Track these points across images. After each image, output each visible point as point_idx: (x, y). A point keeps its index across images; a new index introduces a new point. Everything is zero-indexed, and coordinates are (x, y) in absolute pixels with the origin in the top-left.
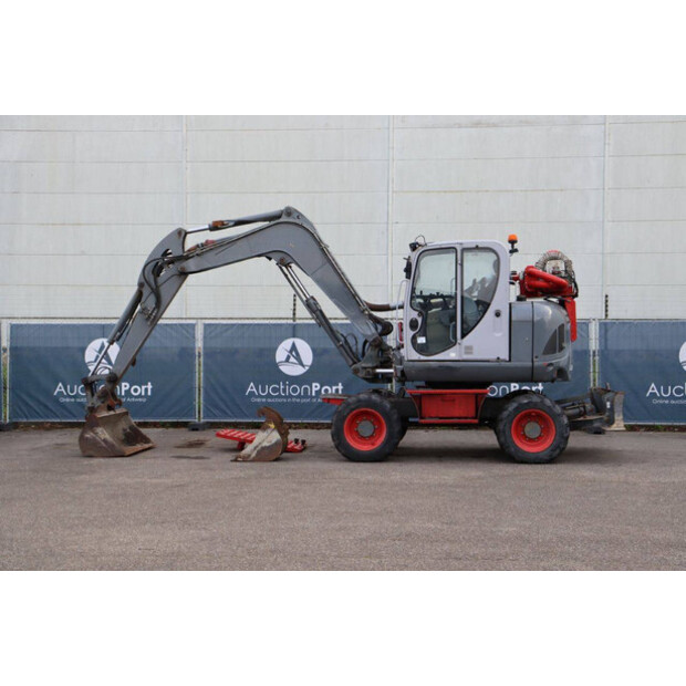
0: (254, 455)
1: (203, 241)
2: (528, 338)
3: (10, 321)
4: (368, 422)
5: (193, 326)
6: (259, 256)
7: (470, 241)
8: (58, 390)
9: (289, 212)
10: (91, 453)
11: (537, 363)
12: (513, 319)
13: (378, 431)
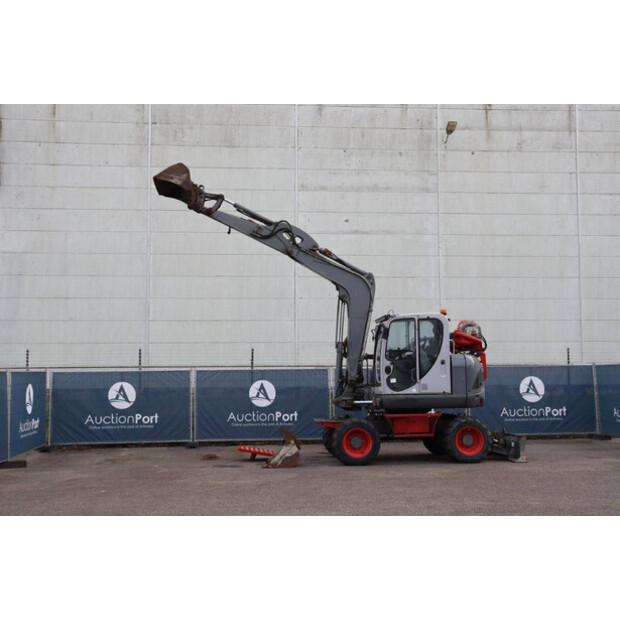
0: (280, 463)
2: (463, 379)
4: (357, 437)
5: (188, 372)
7: (424, 314)
8: (88, 420)
11: (470, 395)
12: (453, 364)
13: (366, 444)
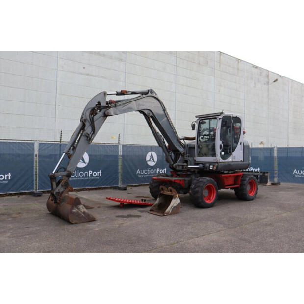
5: (33, 144)
9: (151, 91)
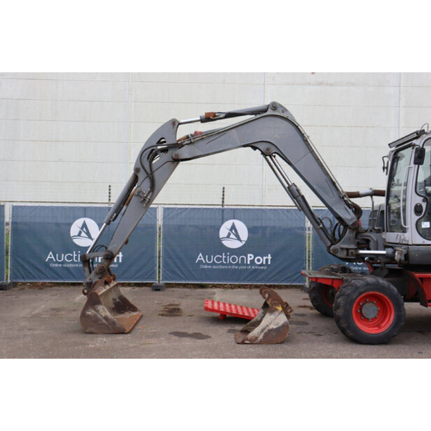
0: (261, 337)
1: (193, 133)
3: (11, 204)
4: (371, 304)
6: (244, 146)
8: (49, 257)
9: (274, 106)
10: (92, 329)
13: (385, 314)
